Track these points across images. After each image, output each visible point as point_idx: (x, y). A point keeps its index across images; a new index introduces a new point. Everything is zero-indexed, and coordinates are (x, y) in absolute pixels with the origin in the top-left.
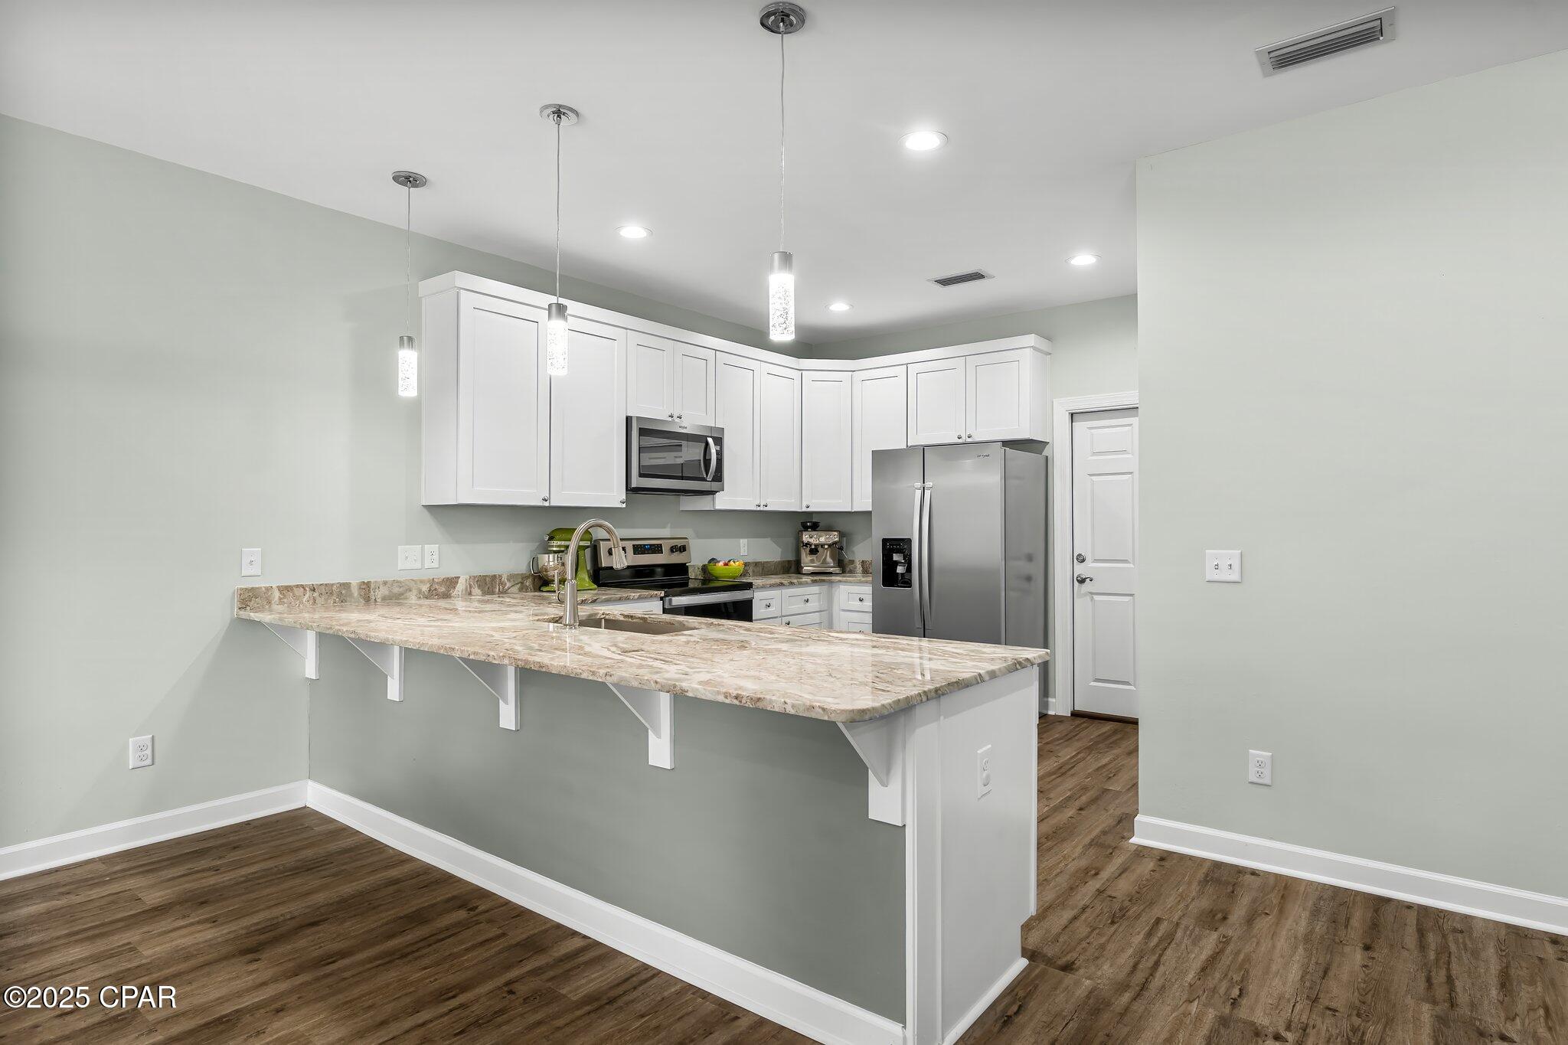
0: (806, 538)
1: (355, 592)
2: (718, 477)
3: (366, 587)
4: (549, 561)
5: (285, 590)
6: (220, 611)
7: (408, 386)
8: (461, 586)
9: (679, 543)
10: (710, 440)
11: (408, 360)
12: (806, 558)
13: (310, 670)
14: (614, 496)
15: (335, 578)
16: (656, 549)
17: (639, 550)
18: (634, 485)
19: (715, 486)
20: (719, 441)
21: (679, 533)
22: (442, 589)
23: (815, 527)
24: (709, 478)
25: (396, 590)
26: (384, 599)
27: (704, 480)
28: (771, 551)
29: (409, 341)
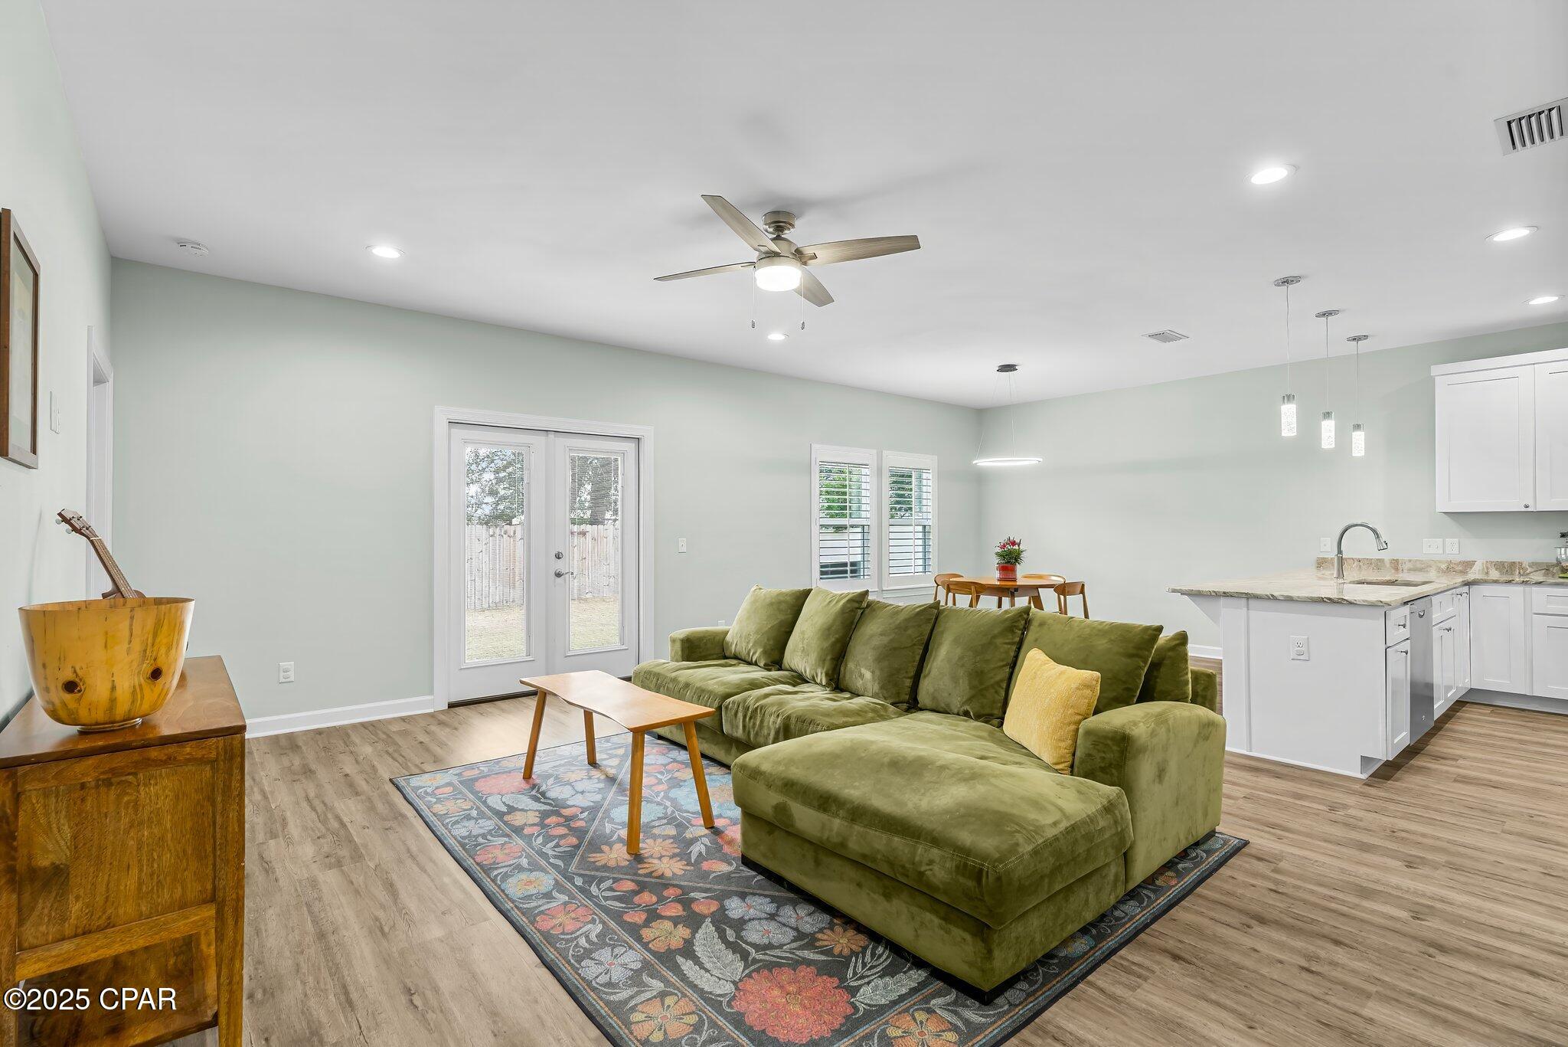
22: (1460, 568)
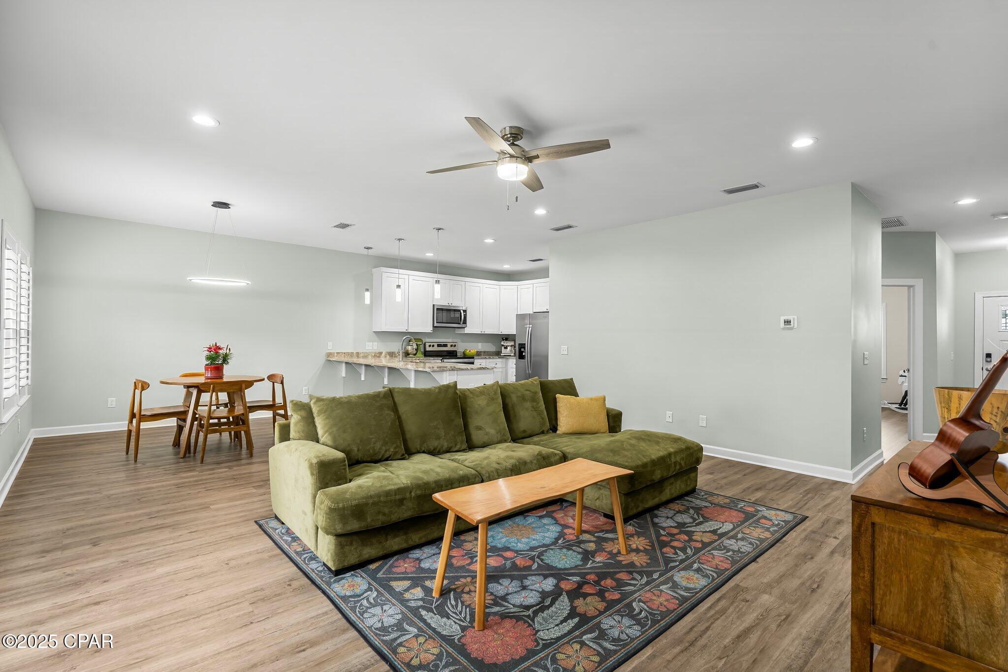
0: (502, 343)
1: (355, 354)
2: (465, 322)
3: (358, 353)
4: (409, 348)
5: (338, 353)
6: (323, 359)
7: (367, 301)
8: (383, 355)
9: (454, 344)
10: (462, 311)
11: (367, 295)
12: (503, 350)
13: (344, 375)
14: (429, 329)
15: (350, 351)
16: (446, 346)
17: (439, 346)
18: (435, 325)
19: (464, 326)
20: (465, 311)
21: (455, 340)
23: (507, 339)
24: (462, 323)
25: (366, 354)
26: (362, 357)
27: (460, 324)
28: (490, 347)
29: (367, 290)
